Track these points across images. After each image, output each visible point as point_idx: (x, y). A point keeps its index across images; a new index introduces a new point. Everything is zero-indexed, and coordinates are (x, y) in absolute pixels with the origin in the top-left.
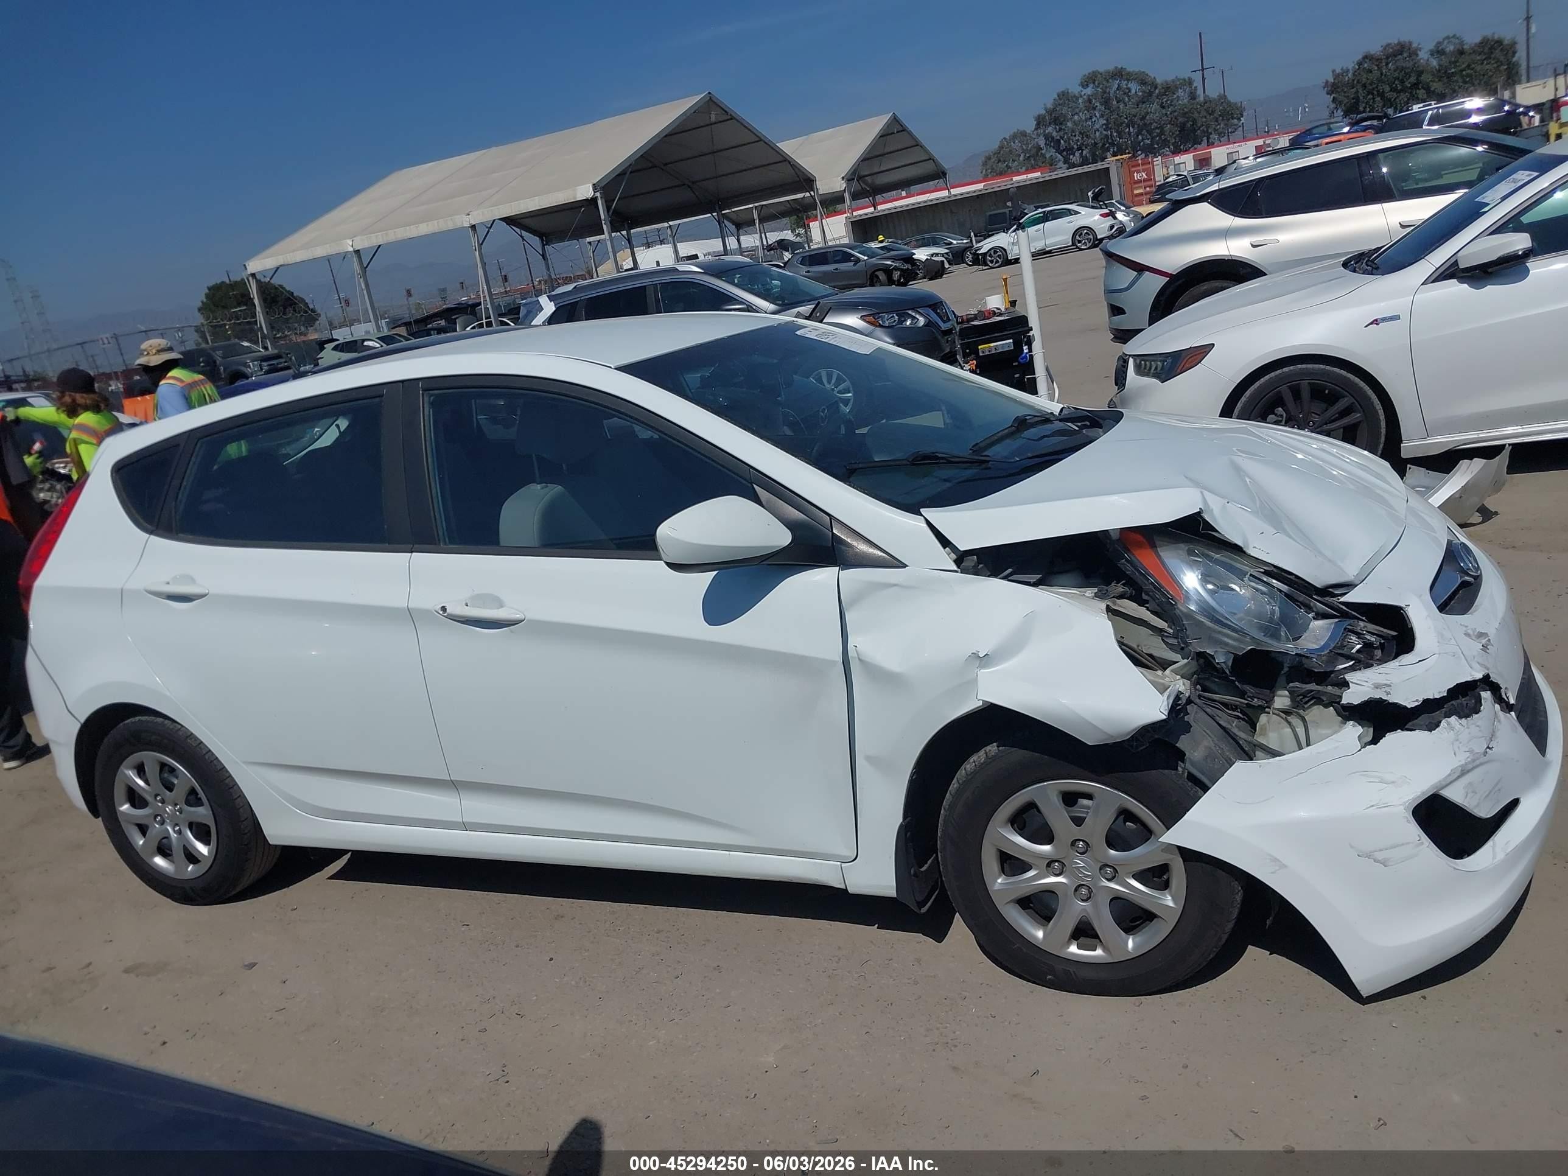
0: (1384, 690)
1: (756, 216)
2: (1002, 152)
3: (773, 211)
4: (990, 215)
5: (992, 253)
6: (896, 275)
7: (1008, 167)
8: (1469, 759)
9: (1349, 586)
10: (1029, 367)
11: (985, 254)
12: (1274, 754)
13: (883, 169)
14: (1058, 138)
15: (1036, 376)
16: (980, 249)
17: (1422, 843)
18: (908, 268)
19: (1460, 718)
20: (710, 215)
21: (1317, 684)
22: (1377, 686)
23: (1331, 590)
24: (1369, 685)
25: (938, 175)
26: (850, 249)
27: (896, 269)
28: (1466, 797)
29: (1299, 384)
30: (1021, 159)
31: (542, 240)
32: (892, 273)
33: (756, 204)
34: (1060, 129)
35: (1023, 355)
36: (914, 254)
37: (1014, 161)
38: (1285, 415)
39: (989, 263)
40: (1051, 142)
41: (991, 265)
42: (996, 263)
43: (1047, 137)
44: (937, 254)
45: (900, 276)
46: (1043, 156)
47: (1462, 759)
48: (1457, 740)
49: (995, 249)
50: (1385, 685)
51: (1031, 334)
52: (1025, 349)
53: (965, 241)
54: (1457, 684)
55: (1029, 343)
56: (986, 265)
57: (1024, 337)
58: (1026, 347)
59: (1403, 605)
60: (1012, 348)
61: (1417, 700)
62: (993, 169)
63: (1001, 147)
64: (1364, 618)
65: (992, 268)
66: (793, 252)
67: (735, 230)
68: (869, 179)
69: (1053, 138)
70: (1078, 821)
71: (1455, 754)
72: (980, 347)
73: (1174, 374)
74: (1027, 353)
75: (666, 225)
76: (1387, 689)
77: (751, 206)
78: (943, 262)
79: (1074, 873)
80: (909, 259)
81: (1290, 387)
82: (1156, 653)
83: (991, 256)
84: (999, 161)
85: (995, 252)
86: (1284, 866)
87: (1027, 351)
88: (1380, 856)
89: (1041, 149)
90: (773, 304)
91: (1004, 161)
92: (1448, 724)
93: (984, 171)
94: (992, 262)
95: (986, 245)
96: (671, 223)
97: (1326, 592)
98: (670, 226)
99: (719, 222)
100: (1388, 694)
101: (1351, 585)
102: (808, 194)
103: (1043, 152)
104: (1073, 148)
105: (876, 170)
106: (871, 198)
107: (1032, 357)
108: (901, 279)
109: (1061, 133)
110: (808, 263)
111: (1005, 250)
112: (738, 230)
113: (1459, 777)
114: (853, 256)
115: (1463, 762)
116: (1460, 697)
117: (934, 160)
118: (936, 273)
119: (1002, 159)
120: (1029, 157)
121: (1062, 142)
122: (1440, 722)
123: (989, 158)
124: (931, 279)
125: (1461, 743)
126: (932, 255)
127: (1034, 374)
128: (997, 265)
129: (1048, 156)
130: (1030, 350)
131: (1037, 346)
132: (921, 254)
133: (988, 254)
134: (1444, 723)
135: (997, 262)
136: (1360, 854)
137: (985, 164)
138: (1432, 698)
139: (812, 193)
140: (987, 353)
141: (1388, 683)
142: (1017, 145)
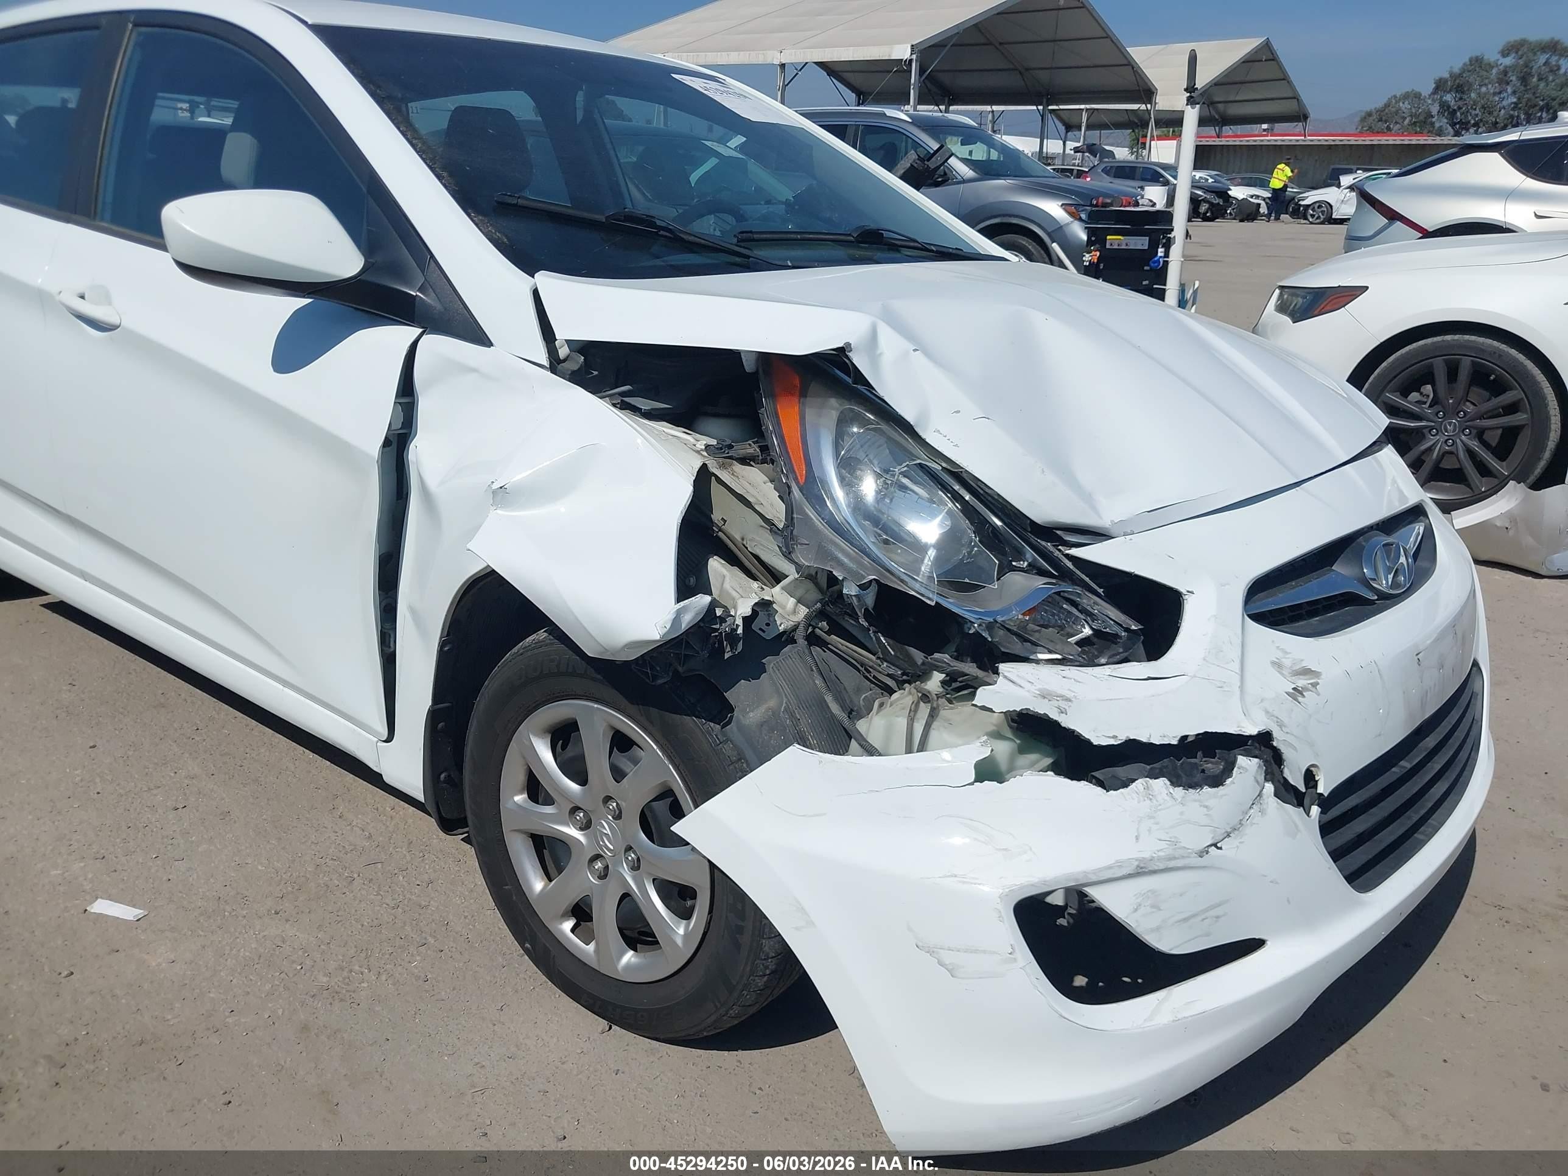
0: (1056, 703)
1: (1084, 119)
2: (1387, 111)
3: (1105, 119)
4: (1333, 169)
5: (1316, 208)
6: (1204, 208)
7: (1388, 128)
8: (1161, 854)
9: (1098, 535)
10: (1161, 274)
11: (1308, 206)
12: (870, 750)
13: (1238, 98)
14: (1455, 108)
15: (1167, 287)
16: (1303, 200)
17: (1015, 960)
18: (1219, 203)
19: (1174, 784)
20: (1034, 108)
21: (979, 667)
22: (1045, 695)
23: (1058, 532)
24: (1033, 688)
25: (1301, 117)
26: (1163, 169)
27: (1205, 200)
28: (1136, 910)
29: (1461, 359)
30: (1407, 122)
31: (859, 99)
32: (1200, 204)
33: (1088, 106)
34: (1461, 99)
35: (1156, 259)
36: (1230, 190)
37: (1396, 123)
38: (1431, 396)
39: (1309, 217)
40: (1445, 111)
41: (1311, 220)
42: (1317, 218)
43: (1444, 107)
44: (1258, 197)
45: (1209, 208)
46: (1432, 124)
47: (1149, 848)
48: (1151, 817)
49: (1320, 204)
50: (1061, 696)
51: (1171, 236)
52: (1161, 252)
53: (1295, 190)
54: (1206, 733)
55: (1168, 246)
56: (1306, 219)
57: (1163, 238)
58: (1163, 250)
59: (1183, 590)
60: (1146, 248)
61: (1115, 737)
62: (1370, 127)
63: (1387, 105)
64: (1101, 591)
65: (1311, 223)
66: (1101, 160)
67: (1064, 131)
68: (1220, 106)
69: (1449, 107)
70: (618, 774)
71: (1137, 838)
72: (1108, 237)
73: (1309, 316)
74: (1161, 257)
75: (988, 108)
76: (1063, 704)
77: (1082, 107)
78: (1259, 205)
79: (595, 839)
80: (1223, 194)
81: (1446, 362)
82: (765, 557)
83: (1313, 210)
84: (1380, 120)
85: (1320, 207)
86: (811, 924)
87: (1162, 254)
88: (948, 958)
89: (1432, 117)
90: (973, 170)
91: (1386, 122)
92: (1147, 788)
93: (1360, 128)
94: (1312, 216)
95: (1311, 197)
96: (995, 108)
97: (1050, 532)
98: (993, 111)
99: (1042, 117)
100: (1062, 712)
101: (1105, 535)
102: (1143, 107)
103: (1434, 120)
104: (1469, 122)
105: (1231, 98)
106: (1217, 128)
107: (1166, 263)
108: (1207, 212)
109: (1460, 103)
110: (1112, 175)
111: (1331, 206)
112: (1067, 132)
113: (1130, 876)
114: (1163, 176)
115: (1147, 855)
116: (1200, 754)
117: (1298, 100)
118: (1248, 215)
119: (1384, 118)
120: (1415, 122)
121: (1458, 114)
122: (1133, 781)
123: (1370, 114)
124: (1242, 221)
125: (1157, 823)
126: (1252, 197)
127: (1165, 285)
128: (1318, 221)
129: (1437, 125)
130: (1167, 255)
131: (1176, 251)
132: (1238, 192)
133: (1312, 207)
134: (1140, 784)
135: (1319, 218)
136: (920, 944)
137: (1363, 119)
138: (1145, 740)
139: (1149, 106)
140: (1116, 247)
141: (1069, 695)
142: (1405, 106)
